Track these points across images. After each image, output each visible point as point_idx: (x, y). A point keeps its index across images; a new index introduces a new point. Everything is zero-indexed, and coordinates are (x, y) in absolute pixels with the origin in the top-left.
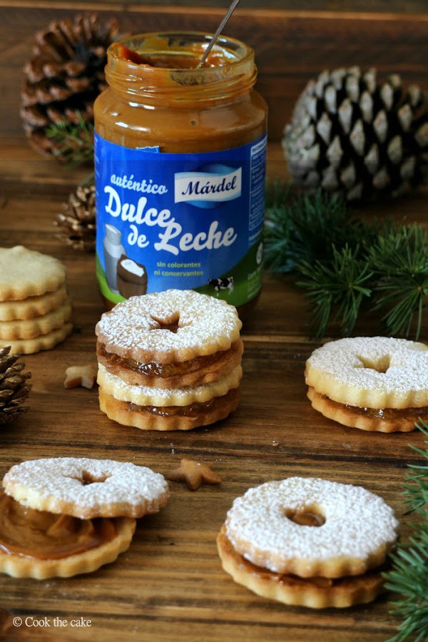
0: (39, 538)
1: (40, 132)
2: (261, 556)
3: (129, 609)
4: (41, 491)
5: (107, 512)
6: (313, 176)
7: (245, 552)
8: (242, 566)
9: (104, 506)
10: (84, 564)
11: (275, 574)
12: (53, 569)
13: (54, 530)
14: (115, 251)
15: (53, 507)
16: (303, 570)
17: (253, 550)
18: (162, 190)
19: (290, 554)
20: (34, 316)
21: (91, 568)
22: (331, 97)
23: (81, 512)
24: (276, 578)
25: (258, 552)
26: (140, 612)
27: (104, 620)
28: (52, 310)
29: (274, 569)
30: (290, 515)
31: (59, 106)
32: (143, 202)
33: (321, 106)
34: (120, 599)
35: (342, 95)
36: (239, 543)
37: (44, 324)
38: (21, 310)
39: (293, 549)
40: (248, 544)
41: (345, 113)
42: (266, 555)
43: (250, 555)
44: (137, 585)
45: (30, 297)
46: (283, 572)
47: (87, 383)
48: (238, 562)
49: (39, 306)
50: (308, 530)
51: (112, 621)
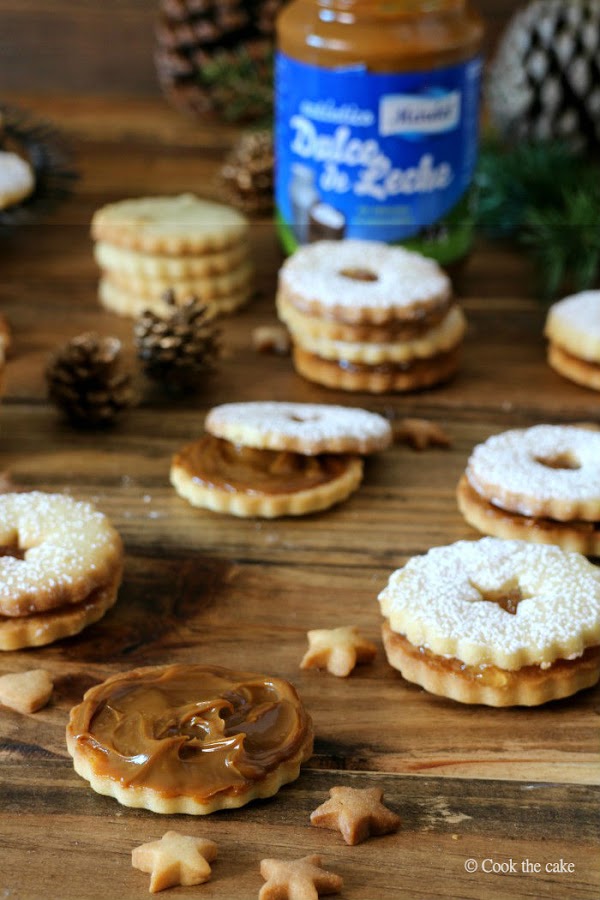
0: (261, 476)
1: (185, 80)
2: (512, 499)
3: (365, 560)
4: (259, 426)
5: (335, 446)
6: (523, 128)
7: (494, 496)
8: (490, 513)
9: (331, 440)
10: (317, 500)
11: (529, 518)
12: (284, 505)
13: (277, 467)
14: (304, 196)
15: (275, 442)
16: (561, 512)
17: (503, 494)
18: (366, 119)
19: (547, 495)
20: (213, 273)
21: (325, 505)
22: (546, 28)
23: (307, 448)
24: (529, 523)
25: (509, 494)
26: (377, 563)
28: (233, 268)
29: (528, 512)
30: (543, 462)
31: (209, 47)
32: (343, 134)
33: (535, 40)
35: (561, 25)
36: (487, 487)
37: (225, 284)
38: (199, 265)
39: (550, 490)
40: (498, 488)
41: (565, 47)
42: (519, 498)
43: (500, 498)
45: (209, 251)
46: (538, 514)
47: (281, 346)
48: (485, 509)
49: (220, 261)
50: (563, 473)
51: (347, 570)
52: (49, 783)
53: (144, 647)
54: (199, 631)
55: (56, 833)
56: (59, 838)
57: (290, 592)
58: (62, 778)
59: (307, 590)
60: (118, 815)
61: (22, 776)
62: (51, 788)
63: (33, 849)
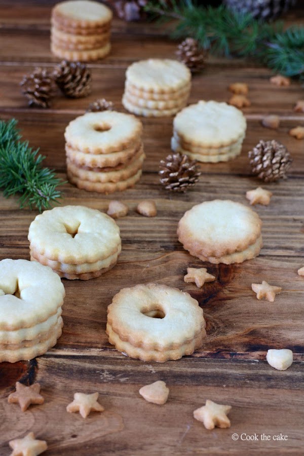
3: (293, 253)
26: (297, 254)
27: (283, 258)
34: (287, 248)
44: (292, 242)
51: (287, 258)
52: (189, 370)
53: (211, 300)
54: (233, 291)
55: (201, 396)
56: (203, 398)
57: (265, 270)
58: (194, 367)
59: (273, 269)
60: (224, 386)
61: (177, 367)
62: (191, 372)
63: (193, 404)
